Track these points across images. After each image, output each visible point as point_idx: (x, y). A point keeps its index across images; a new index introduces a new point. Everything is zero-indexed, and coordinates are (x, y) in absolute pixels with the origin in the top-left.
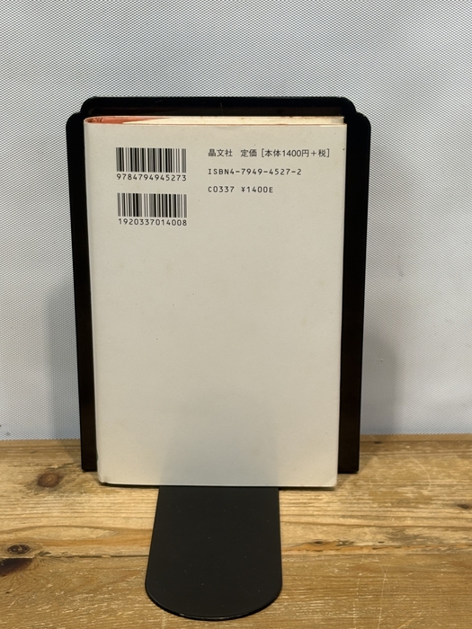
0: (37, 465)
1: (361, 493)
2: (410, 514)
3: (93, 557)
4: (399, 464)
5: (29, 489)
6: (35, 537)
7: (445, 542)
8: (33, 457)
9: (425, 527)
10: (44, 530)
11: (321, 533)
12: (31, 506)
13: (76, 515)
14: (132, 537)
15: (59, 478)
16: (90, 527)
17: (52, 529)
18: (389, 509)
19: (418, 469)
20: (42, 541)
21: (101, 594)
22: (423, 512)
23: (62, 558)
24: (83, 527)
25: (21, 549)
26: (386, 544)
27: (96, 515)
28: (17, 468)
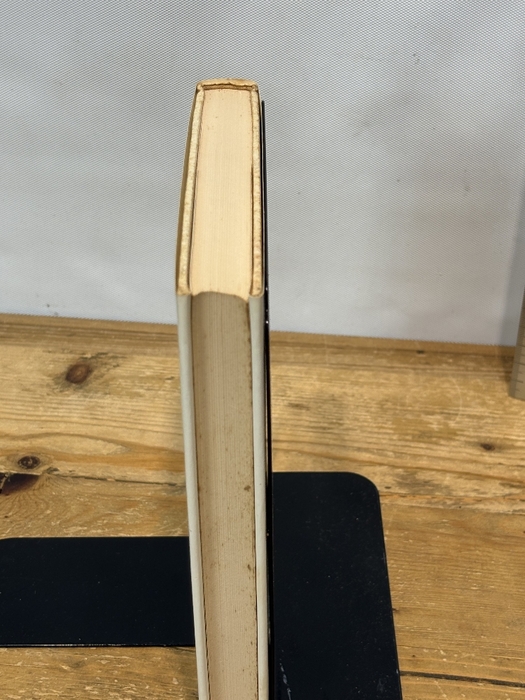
0: (71, 352)
1: (385, 420)
2: (428, 452)
3: (99, 479)
4: (436, 383)
5: (57, 384)
6: (49, 447)
7: (454, 493)
8: (69, 341)
9: (438, 470)
10: (59, 439)
12: (53, 406)
13: (95, 422)
14: (142, 456)
15: (89, 371)
16: (104, 440)
17: (69, 439)
18: (408, 443)
19: (453, 392)
20: (54, 453)
21: (94, 528)
22: (442, 451)
23: (68, 479)
24: (97, 439)
25: (30, 462)
26: (391, 490)
27: (114, 424)
28: (51, 355)
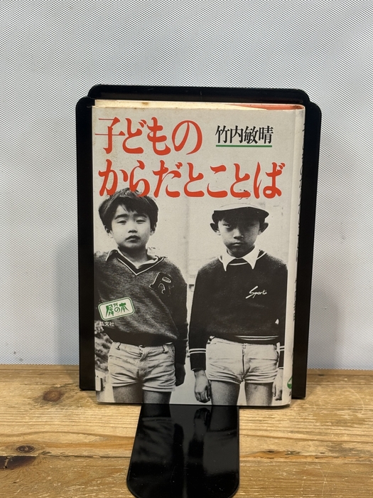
0: (43, 384)
1: (306, 414)
2: (347, 432)
3: (86, 457)
4: (339, 392)
5: (36, 403)
6: (39, 440)
8: (40, 378)
9: (359, 442)
10: (45, 435)
11: (273, 444)
12: (37, 415)
13: (73, 424)
14: (118, 442)
15: (61, 394)
16: (84, 434)
17: (53, 434)
18: (330, 427)
19: (354, 397)
20: (45, 443)
21: (91, 486)
22: (357, 430)
23: (61, 457)
24: (79, 433)
25: (27, 449)
26: (327, 454)
27: (89, 424)
28: (27, 386)
